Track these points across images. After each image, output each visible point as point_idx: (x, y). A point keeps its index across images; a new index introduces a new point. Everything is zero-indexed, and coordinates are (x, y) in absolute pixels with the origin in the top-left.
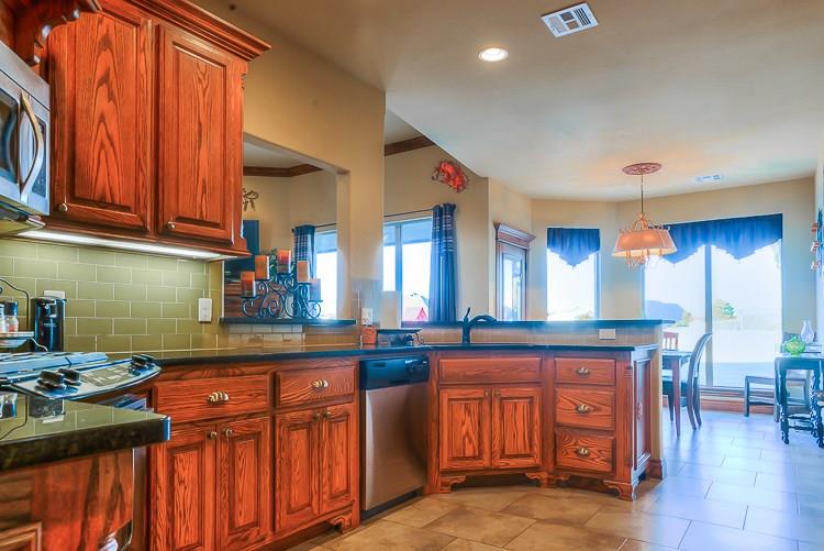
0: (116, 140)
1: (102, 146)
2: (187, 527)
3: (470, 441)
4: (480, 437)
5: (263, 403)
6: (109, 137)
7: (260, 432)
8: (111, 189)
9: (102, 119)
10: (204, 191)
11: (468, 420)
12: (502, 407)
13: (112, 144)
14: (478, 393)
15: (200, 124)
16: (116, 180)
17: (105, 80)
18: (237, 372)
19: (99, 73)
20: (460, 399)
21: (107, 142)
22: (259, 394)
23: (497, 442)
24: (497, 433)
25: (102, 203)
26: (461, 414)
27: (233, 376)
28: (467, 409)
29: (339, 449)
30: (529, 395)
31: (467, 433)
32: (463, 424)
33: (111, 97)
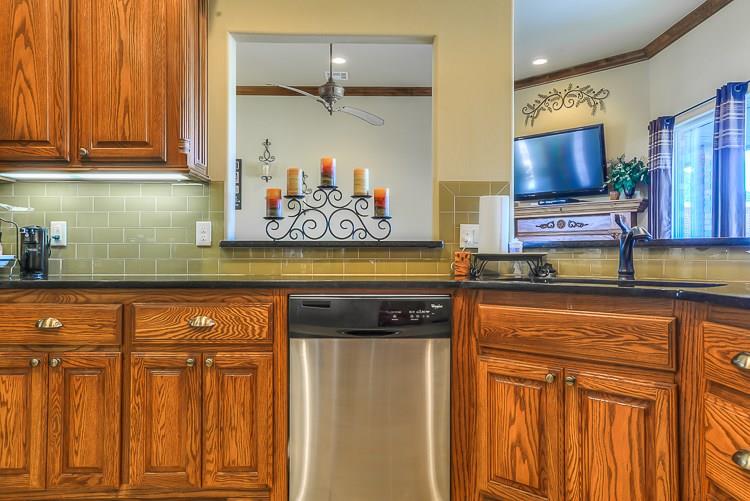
0: (33, 82)
1: (21, 90)
2: (9, 450)
3: (525, 456)
4: (542, 453)
5: (108, 335)
6: (27, 81)
7: (104, 368)
8: (29, 127)
9: (20, 66)
10: (126, 111)
11: (520, 417)
12: (583, 407)
13: (29, 87)
14: (542, 371)
15: (121, 42)
16: (34, 118)
17: (22, 29)
18: (81, 299)
19: (17, 25)
20: (508, 377)
21: (24, 85)
22: (104, 326)
23: (573, 473)
24: (573, 455)
25: (22, 141)
26: (507, 404)
27: (76, 303)
28: (519, 396)
29: (237, 410)
30: (643, 394)
31: (519, 440)
32: (512, 422)
33: (28, 43)
